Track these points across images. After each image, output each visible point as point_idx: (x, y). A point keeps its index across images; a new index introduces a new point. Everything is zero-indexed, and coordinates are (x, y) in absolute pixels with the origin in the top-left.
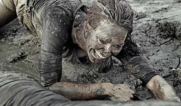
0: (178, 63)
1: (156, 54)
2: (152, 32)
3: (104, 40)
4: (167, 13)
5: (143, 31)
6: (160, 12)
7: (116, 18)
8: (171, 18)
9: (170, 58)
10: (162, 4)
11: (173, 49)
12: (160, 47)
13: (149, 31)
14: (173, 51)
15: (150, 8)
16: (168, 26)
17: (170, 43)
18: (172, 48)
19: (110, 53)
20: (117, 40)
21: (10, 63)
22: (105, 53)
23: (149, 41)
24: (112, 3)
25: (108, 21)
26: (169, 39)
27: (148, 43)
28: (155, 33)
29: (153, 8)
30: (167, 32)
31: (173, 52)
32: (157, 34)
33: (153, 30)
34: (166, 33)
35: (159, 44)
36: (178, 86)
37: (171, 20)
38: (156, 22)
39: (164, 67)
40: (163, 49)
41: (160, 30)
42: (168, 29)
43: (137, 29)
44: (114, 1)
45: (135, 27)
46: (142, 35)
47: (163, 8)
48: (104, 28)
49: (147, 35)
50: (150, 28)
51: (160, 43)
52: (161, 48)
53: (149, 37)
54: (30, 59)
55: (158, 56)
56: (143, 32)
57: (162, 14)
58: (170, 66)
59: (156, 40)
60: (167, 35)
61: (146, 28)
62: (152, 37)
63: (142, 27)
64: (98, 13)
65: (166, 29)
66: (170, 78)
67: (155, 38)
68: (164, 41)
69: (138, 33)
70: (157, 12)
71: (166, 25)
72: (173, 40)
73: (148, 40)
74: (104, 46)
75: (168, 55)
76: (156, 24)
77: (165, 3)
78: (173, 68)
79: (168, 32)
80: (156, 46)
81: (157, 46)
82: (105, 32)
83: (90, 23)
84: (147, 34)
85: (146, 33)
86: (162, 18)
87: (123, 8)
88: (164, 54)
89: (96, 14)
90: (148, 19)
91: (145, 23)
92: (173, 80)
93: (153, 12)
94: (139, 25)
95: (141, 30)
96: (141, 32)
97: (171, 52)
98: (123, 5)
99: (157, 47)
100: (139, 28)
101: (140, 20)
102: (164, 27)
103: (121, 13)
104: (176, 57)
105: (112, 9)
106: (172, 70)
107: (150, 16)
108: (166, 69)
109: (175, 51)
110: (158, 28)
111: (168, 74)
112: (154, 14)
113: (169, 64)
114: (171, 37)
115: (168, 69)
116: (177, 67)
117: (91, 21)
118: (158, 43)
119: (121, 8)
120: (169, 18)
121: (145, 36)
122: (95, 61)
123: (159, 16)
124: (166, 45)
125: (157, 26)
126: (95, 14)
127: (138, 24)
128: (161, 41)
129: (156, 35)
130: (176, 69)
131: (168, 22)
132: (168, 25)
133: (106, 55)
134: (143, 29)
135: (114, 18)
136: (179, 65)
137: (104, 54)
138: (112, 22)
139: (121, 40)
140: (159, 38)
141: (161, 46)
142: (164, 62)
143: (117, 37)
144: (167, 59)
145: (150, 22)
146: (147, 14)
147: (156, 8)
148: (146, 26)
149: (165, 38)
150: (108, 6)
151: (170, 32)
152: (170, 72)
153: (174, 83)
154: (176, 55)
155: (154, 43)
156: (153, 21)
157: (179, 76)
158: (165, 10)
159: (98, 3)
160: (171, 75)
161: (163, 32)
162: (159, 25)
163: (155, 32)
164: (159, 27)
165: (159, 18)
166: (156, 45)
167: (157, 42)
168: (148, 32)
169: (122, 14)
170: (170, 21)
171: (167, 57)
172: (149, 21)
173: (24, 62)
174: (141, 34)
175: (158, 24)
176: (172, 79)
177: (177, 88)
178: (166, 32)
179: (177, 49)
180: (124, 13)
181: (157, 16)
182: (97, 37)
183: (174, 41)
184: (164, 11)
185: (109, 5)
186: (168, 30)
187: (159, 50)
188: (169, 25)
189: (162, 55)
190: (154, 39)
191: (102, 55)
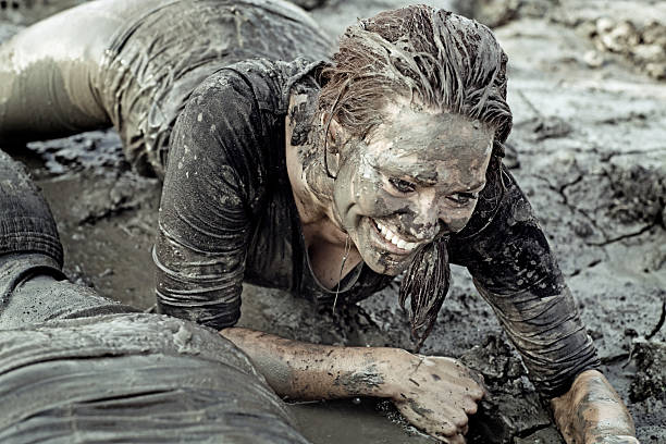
0: (659, 319)
1: (587, 274)
2: (582, 194)
3: (407, 178)
4: (646, 133)
5: (554, 184)
6: (623, 126)
7: (445, 85)
8: (655, 154)
9: (633, 294)
10: (633, 99)
11: (647, 263)
12: (604, 250)
13: (575, 187)
14: (646, 271)
15: (588, 107)
16: (641, 182)
17: (641, 242)
18: (645, 259)
19: (436, 225)
20: (457, 172)
21: (77, 225)
22: (418, 228)
23: (569, 223)
24: (420, 27)
25: (417, 101)
26: (637, 228)
27: (564, 231)
28: (592, 197)
29: (601, 107)
30: (636, 200)
31: (646, 275)
32: (601, 202)
33: (589, 186)
34: (631, 205)
35: (602, 240)
36: (648, 401)
37: (656, 159)
38: (604, 160)
39: (608, 326)
40: (612, 260)
41: (613, 188)
42: (641, 191)
43: (535, 176)
44: (428, 21)
45: (527, 167)
46: (548, 198)
47: (632, 114)
48: (403, 129)
49: (565, 202)
50: (580, 179)
51: (605, 235)
52: (607, 256)
53: (572, 208)
54: (147, 223)
55: (592, 281)
56: (552, 188)
57: (628, 132)
58: (629, 326)
59: (594, 222)
60: (635, 211)
61: (565, 175)
62: (581, 211)
63: (553, 171)
64: (369, 73)
65: (632, 189)
66: (624, 367)
67: (592, 216)
68: (621, 230)
69: (536, 190)
70: (611, 122)
71: (634, 176)
72: (652, 233)
73: (566, 220)
74: (410, 202)
75: (628, 284)
76: (603, 169)
77: (644, 95)
78: (636, 335)
79: (640, 201)
80: (589, 245)
81: (595, 244)
82: (410, 147)
83: (340, 116)
84: (565, 198)
85: (561, 192)
86: (626, 149)
87: (465, 42)
88: (614, 276)
89: (364, 78)
90: (577, 144)
91: (563, 155)
92: (632, 377)
93: (598, 123)
94: (542, 162)
95: (546, 180)
96: (545, 186)
97: (639, 275)
98: (464, 31)
99: (592, 248)
100: (542, 172)
101: (549, 144)
102: (628, 184)
103: (460, 63)
104: (653, 297)
105: (425, 53)
106: (635, 340)
107: (586, 135)
108: (612, 332)
109: (653, 273)
110: (605, 181)
111: (619, 352)
112: (599, 131)
113: (627, 318)
114: (646, 220)
115: (619, 334)
116: (653, 333)
117: (347, 107)
118: (598, 236)
119: (457, 44)
120: (651, 151)
121: (559, 202)
122: (386, 266)
123: (616, 141)
124: (623, 248)
125: (605, 174)
126: (359, 78)
127: (540, 155)
128: (611, 228)
129: (595, 207)
130: (648, 338)
131: (646, 165)
132: (642, 177)
133: (420, 236)
134: (556, 178)
135: (436, 85)
136: (658, 327)
137: (412, 231)
138: (432, 101)
139: (474, 172)
140: (606, 220)
141: (609, 247)
142: (611, 305)
143: (456, 162)
144: (623, 299)
145: (581, 158)
146: (576, 125)
147: (610, 109)
148: (567, 169)
149: (625, 222)
150: (406, 41)
151: (646, 204)
152: (624, 347)
153: (633, 387)
154: (655, 288)
155: (584, 234)
156: (593, 155)
157: (653, 366)
158: (638, 121)
159: (364, 34)
160: (626, 357)
161: (623, 199)
162: (613, 172)
163: (595, 193)
164: (610, 178)
165: (615, 147)
166: (591, 240)
167: (596, 231)
168: (571, 192)
169: (467, 67)
170: (653, 163)
171: (621, 291)
172: (578, 150)
173: (126, 230)
174: (543, 194)
175: (609, 170)
176: (629, 374)
177: (642, 409)
178: (632, 201)
179: (660, 267)
180: (473, 62)
181: (608, 139)
182: (377, 168)
183: (654, 237)
184: (636, 126)
185: (411, 36)
186: (639, 196)
187: (599, 261)
188: (646, 179)
189: (605, 281)
190: (586, 220)
191: (406, 235)
